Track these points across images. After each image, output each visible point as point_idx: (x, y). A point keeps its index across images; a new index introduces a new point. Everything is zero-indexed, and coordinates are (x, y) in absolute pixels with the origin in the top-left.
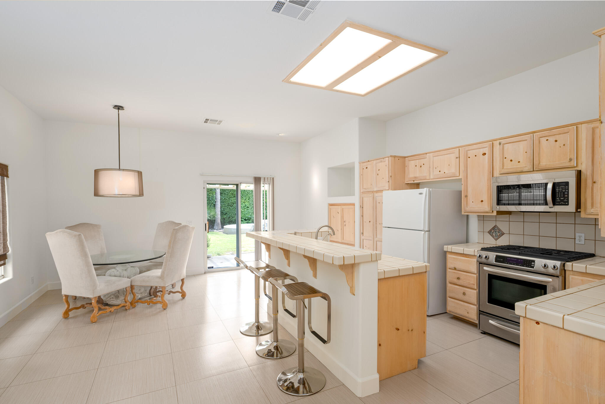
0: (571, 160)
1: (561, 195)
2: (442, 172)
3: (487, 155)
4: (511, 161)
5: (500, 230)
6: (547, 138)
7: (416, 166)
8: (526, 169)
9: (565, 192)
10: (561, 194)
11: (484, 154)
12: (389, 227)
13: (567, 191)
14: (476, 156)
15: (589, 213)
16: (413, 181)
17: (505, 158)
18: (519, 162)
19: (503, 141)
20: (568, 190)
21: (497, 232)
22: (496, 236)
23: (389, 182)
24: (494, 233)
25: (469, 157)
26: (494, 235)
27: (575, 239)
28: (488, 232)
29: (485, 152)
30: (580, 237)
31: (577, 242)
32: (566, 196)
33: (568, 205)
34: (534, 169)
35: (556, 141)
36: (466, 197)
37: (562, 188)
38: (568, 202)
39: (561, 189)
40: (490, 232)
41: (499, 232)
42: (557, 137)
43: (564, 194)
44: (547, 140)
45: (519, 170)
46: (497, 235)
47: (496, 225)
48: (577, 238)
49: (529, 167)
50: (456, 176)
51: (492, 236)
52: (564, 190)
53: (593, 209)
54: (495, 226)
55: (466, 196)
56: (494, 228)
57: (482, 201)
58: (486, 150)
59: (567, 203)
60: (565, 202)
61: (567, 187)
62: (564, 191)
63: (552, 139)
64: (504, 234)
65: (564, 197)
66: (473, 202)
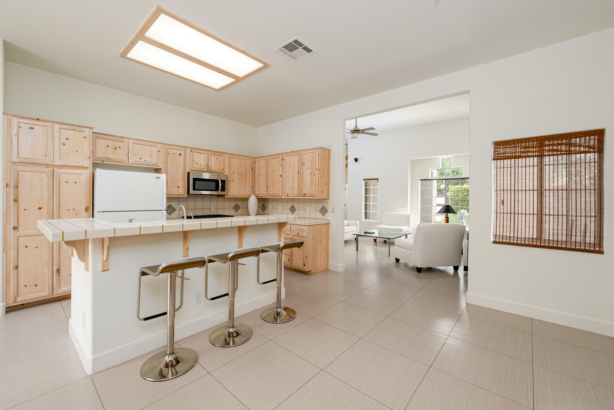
0: (223, 169)
2: (143, 160)
3: (182, 155)
4: (197, 163)
5: (173, 207)
6: (214, 156)
7: (108, 146)
11: (180, 155)
13: (225, 184)
14: (174, 154)
16: (102, 161)
17: (194, 161)
18: (201, 165)
19: (193, 150)
22: (170, 212)
24: (169, 210)
25: (169, 154)
29: (180, 153)
31: (211, 210)
34: (209, 170)
35: (218, 159)
39: (223, 183)
41: (172, 209)
42: (218, 157)
43: (224, 186)
45: (201, 170)
47: (170, 204)
48: (211, 208)
49: (206, 170)
50: (158, 166)
55: (167, 182)
56: (169, 207)
57: (178, 187)
58: (182, 152)
59: (225, 190)
61: (226, 182)
63: (216, 157)
64: (176, 210)
66: (171, 187)
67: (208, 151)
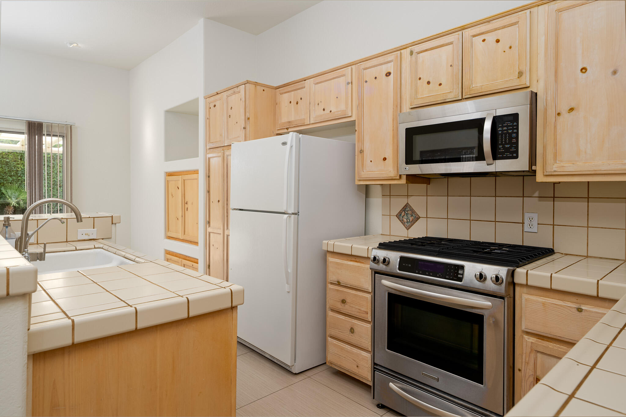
0: (520, 74)
1: (506, 139)
2: (327, 111)
3: (392, 75)
4: (429, 83)
5: (413, 212)
6: (483, 37)
7: (290, 102)
8: (451, 97)
9: (513, 133)
10: (506, 137)
11: (388, 74)
12: (240, 210)
13: (515, 131)
14: (376, 78)
15: (550, 174)
16: (287, 129)
17: (420, 79)
18: (440, 84)
19: (416, 48)
20: (517, 129)
21: (409, 216)
22: (407, 222)
23: (244, 128)
24: (405, 217)
25: (366, 82)
26: (405, 220)
27: (523, 223)
28: (396, 216)
29: (389, 71)
30: (531, 219)
31: (526, 229)
32: (514, 140)
33: (517, 157)
34: (463, 96)
35: (498, 41)
36: (361, 153)
37: (507, 126)
38: (517, 152)
39: (505, 128)
40: (398, 216)
41: (412, 216)
42: (499, 34)
43: (511, 138)
44: (484, 40)
45: (440, 100)
46: (409, 221)
47: (408, 203)
48: (527, 222)
49: (456, 93)
50: (346, 116)
51: (402, 221)
52: (510, 129)
53: (556, 165)
54: (407, 205)
55: (361, 150)
56: (404, 209)
57: (385, 159)
58: (390, 67)
59: (515, 155)
60: (512, 153)
61: (515, 124)
62: (510, 131)
63: (491, 38)
64: (420, 217)
65: (510, 143)
66: (371, 161)
67: (463, 28)
